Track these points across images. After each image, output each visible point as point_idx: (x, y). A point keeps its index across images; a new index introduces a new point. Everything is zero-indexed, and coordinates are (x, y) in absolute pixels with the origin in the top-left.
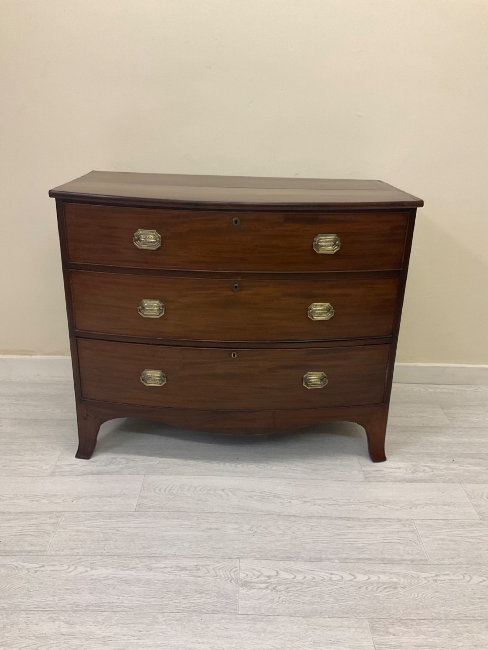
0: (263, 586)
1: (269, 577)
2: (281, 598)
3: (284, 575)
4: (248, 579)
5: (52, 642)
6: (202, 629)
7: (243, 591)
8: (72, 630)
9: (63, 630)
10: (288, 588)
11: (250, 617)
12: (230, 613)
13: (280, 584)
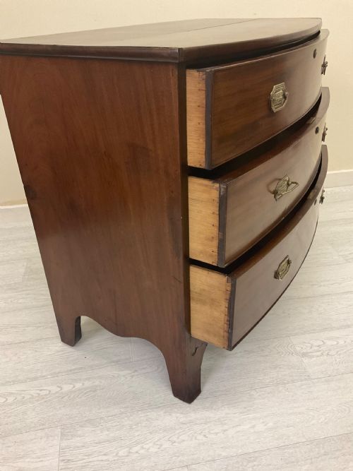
0: (319, 353)
1: (318, 346)
2: (338, 360)
3: (329, 343)
4: (305, 351)
5: (178, 432)
6: (293, 396)
7: (306, 360)
8: (189, 419)
9: (181, 420)
10: (337, 352)
11: (323, 380)
12: (306, 379)
13: (330, 350)
